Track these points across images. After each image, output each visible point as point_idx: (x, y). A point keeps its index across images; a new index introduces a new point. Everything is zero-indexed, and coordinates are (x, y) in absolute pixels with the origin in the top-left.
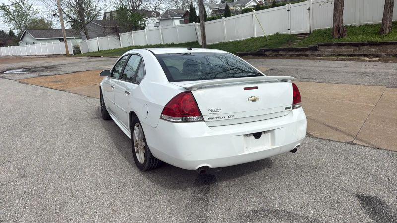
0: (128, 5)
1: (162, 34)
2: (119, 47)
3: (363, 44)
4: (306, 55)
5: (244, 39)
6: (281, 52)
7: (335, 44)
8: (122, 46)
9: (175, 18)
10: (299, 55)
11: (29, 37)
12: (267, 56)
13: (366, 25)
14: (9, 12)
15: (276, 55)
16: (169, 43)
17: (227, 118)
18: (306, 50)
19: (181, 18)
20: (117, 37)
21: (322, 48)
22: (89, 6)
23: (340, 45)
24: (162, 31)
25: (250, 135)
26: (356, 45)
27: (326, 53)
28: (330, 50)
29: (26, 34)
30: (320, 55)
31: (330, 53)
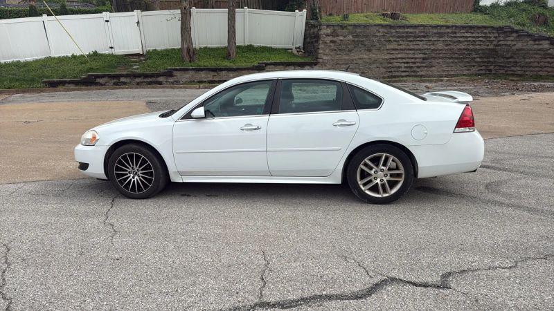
3: (221, 70)
4: (160, 83)
6: (122, 80)
7: (193, 69)
10: (150, 83)
12: (102, 85)
13: (205, 48)
15: (116, 84)
18: (158, 75)
21: (177, 74)
23: (198, 70)
26: (214, 70)
27: (184, 80)
28: (187, 76)
30: (177, 82)
31: (189, 80)
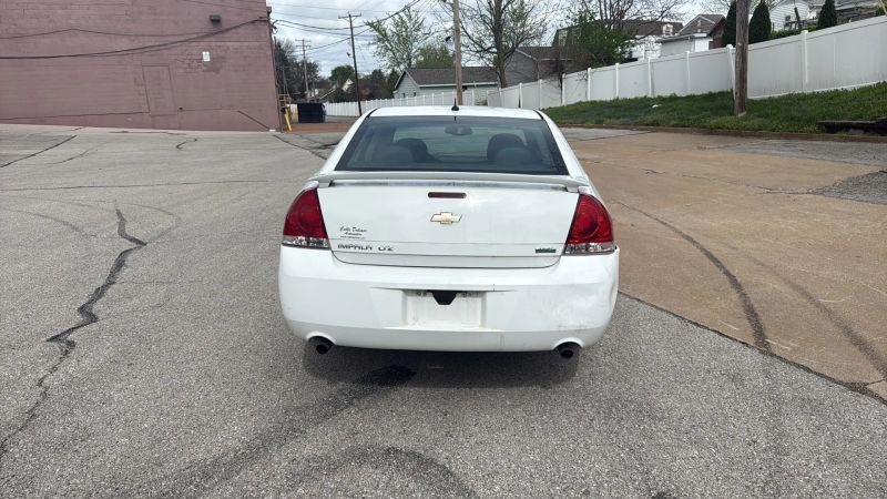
0: (598, 10)
1: (652, 74)
2: (558, 105)
5: (857, 86)
8: (564, 103)
9: (696, 35)
11: (409, 84)
14: (385, 35)
16: (664, 95)
17: (375, 250)
19: (705, 35)
20: (556, 83)
22: (521, 16)
24: (652, 67)
25: (426, 292)
29: (406, 78)
